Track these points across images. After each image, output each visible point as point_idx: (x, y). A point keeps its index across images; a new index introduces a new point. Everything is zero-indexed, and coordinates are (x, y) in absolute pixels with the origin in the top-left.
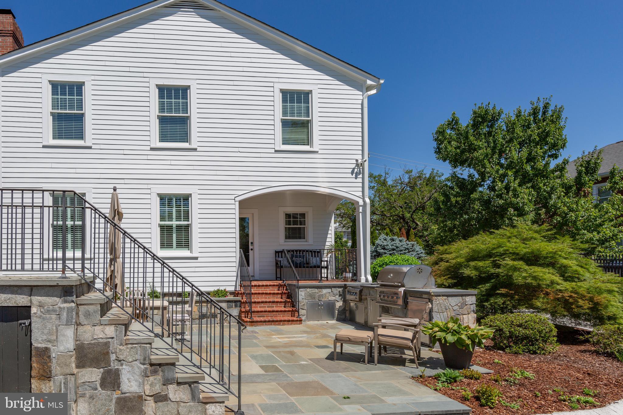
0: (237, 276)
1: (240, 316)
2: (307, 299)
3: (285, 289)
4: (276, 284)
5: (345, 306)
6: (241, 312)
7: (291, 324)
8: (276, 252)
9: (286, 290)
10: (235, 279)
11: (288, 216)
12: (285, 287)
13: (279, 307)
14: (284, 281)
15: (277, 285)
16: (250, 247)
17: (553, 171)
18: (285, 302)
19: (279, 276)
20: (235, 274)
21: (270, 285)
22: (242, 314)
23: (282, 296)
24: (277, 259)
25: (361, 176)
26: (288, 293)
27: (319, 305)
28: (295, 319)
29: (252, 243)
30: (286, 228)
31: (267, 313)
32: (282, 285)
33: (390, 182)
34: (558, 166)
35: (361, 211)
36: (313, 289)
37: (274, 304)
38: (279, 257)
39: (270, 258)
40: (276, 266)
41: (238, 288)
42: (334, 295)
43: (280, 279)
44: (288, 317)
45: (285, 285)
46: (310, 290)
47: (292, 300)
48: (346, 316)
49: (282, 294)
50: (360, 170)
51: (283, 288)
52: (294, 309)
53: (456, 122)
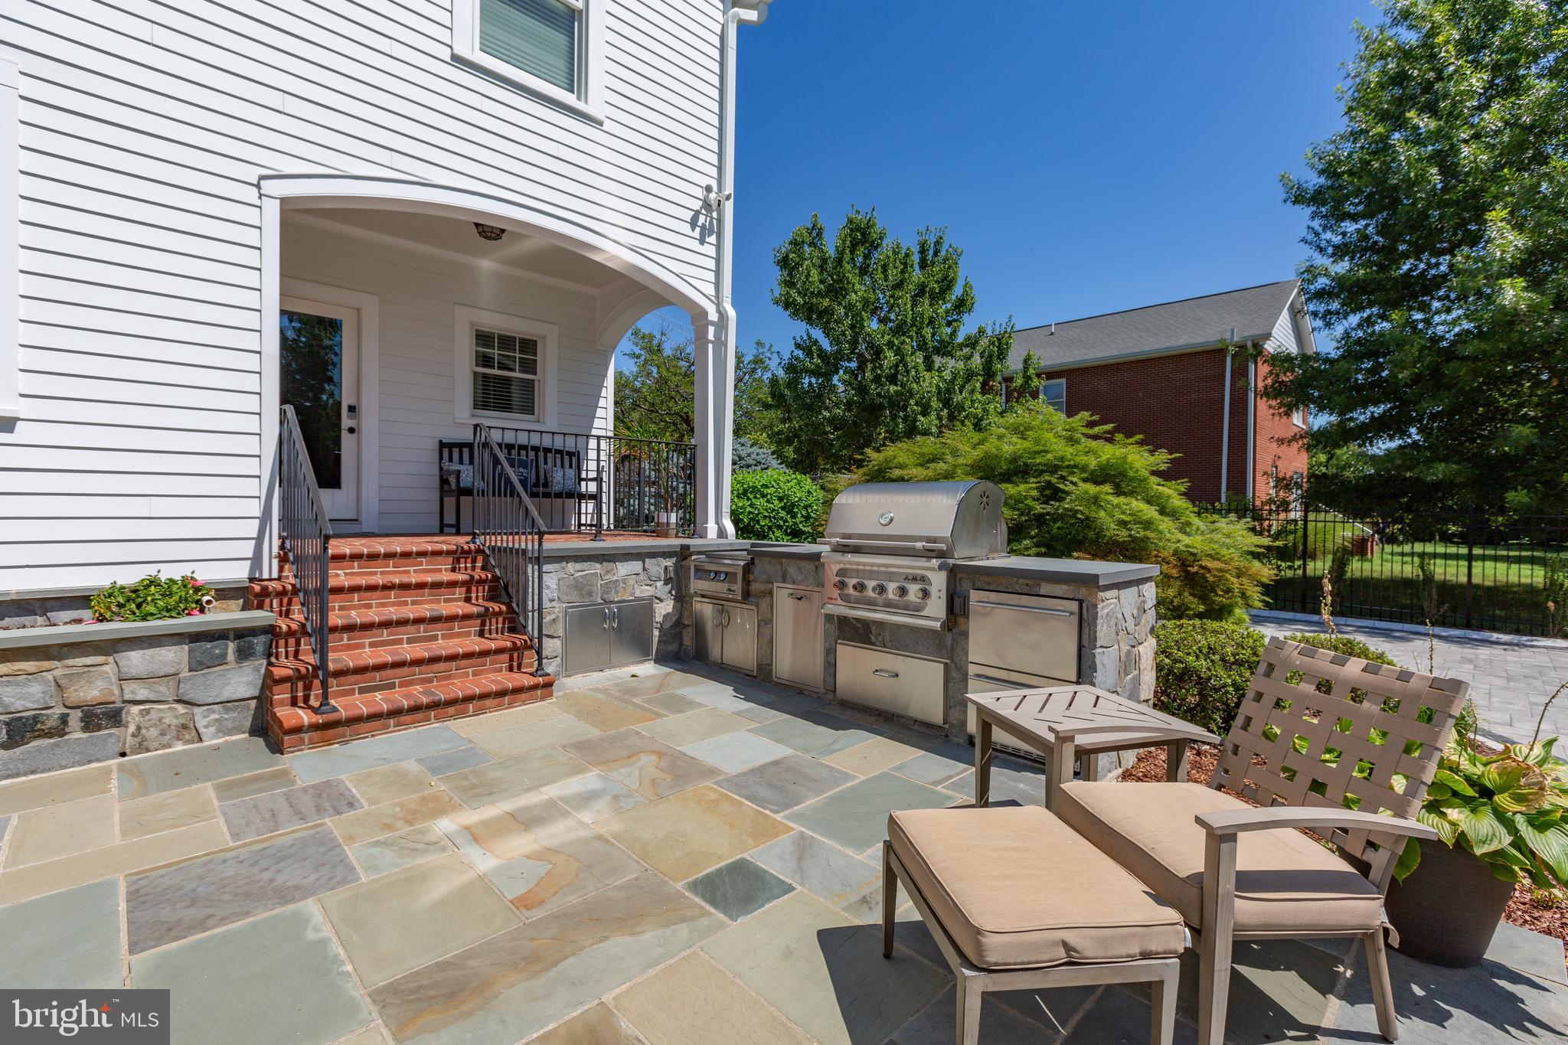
0: (265, 518)
1: (264, 700)
2: (565, 598)
3: (479, 564)
4: (445, 548)
5: (681, 615)
6: (270, 682)
7: (511, 705)
8: (442, 445)
9: (483, 568)
10: (252, 528)
11: (483, 338)
12: (480, 558)
13: (458, 635)
14: (474, 535)
15: (449, 553)
16: (346, 422)
17: (961, 346)
18: (484, 616)
19: (449, 519)
20: (255, 508)
21: (422, 554)
22: (276, 689)
23: (469, 591)
24: (446, 465)
25: (713, 239)
26: (495, 579)
27: (605, 617)
28: (527, 681)
29: (352, 409)
30: (475, 374)
31: (406, 670)
32: (469, 552)
33: (668, 351)
34: (969, 338)
35: (711, 337)
36: (586, 565)
37: (440, 625)
38: (451, 460)
39: (423, 466)
40: (442, 489)
41: (270, 568)
42: (651, 581)
43: (454, 530)
44: (497, 677)
45: (479, 551)
46: (578, 566)
47: (509, 605)
48: (681, 644)
49: (468, 584)
50: (711, 222)
51: (474, 561)
52: (520, 639)
53: (819, 232)
